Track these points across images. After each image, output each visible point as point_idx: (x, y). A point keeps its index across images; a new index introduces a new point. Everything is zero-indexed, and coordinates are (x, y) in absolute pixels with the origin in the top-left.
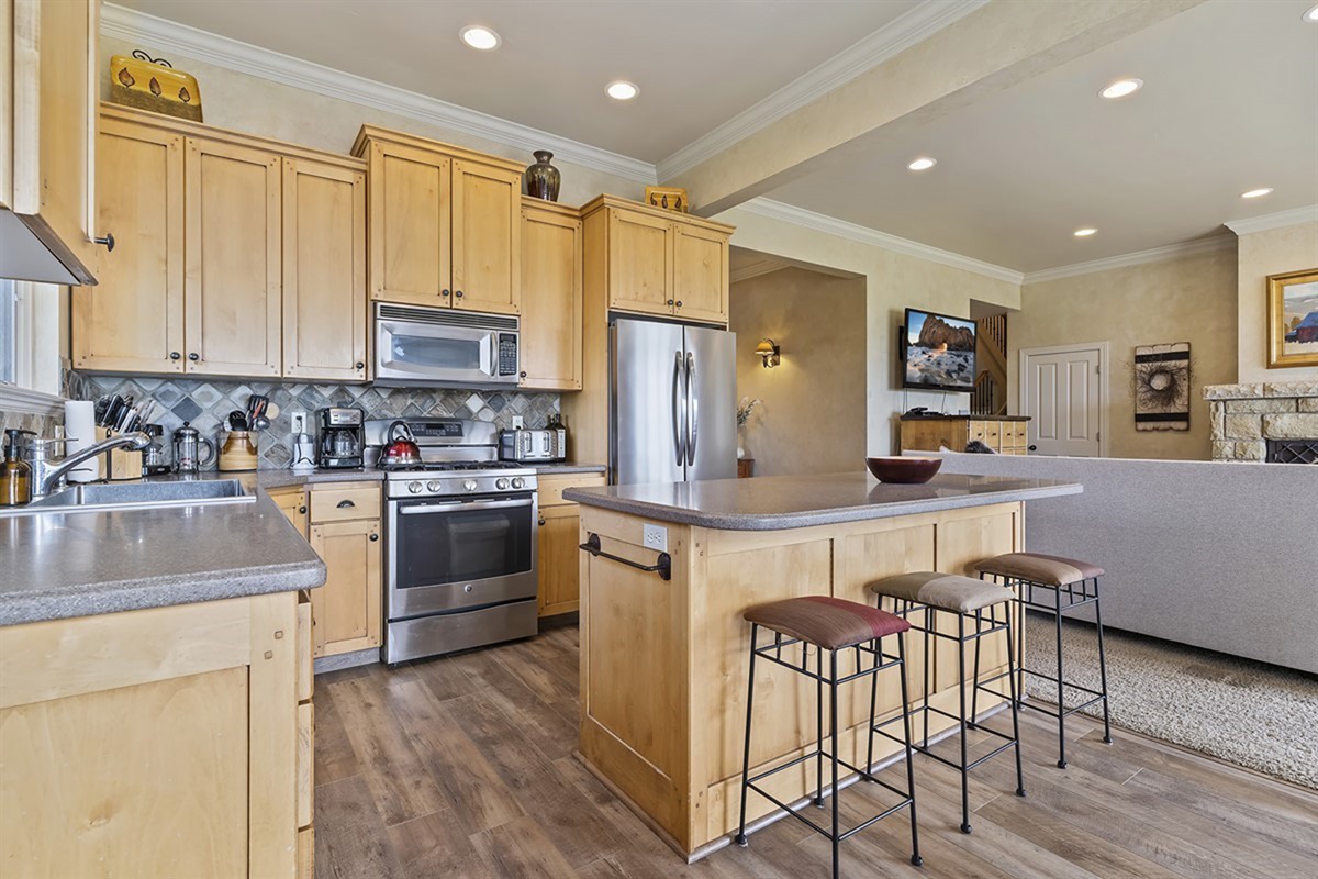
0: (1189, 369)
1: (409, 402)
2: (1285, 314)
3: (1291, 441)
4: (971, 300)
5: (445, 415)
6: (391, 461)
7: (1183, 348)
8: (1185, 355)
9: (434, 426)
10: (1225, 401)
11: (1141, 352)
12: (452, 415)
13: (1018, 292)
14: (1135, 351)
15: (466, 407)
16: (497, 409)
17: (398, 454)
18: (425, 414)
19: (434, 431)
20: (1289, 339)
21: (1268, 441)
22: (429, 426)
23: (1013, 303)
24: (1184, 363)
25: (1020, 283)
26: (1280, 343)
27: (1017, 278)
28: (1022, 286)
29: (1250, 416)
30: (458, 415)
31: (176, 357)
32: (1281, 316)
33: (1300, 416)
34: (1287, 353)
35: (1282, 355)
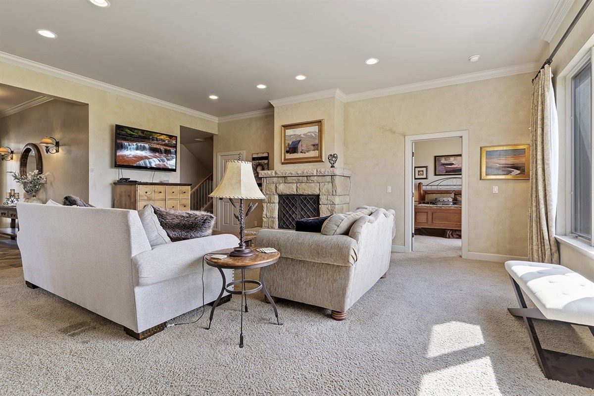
0: (268, 164)
2: (286, 141)
3: (284, 195)
4: (180, 126)
7: (265, 155)
8: (266, 158)
10: (266, 178)
11: (254, 156)
13: (216, 126)
14: (252, 156)
20: (287, 152)
21: (279, 195)
23: (214, 131)
24: (266, 161)
25: (217, 122)
26: (284, 154)
27: (215, 120)
28: (218, 123)
29: (272, 184)
32: (285, 142)
33: (286, 184)
34: (286, 158)
35: (285, 159)
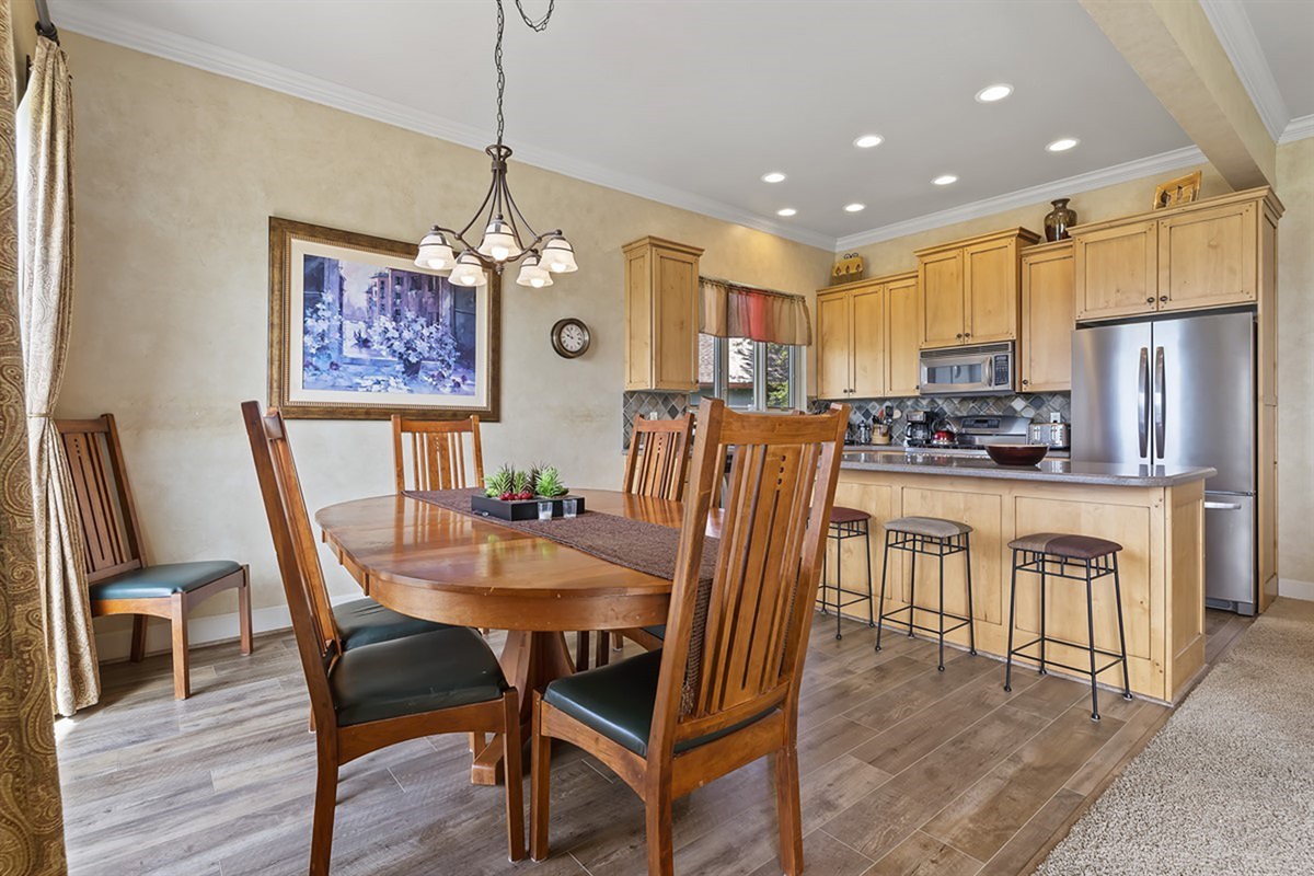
1: (971, 405)
5: (996, 413)
6: (935, 442)
9: (981, 421)
12: (1001, 413)
15: (1012, 407)
16: (1038, 408)
17: (939, 438)
18: (982, 413)
19: (979, 425)
22: (977, 421)
30: (1006, 414)
31: (845, 391)
